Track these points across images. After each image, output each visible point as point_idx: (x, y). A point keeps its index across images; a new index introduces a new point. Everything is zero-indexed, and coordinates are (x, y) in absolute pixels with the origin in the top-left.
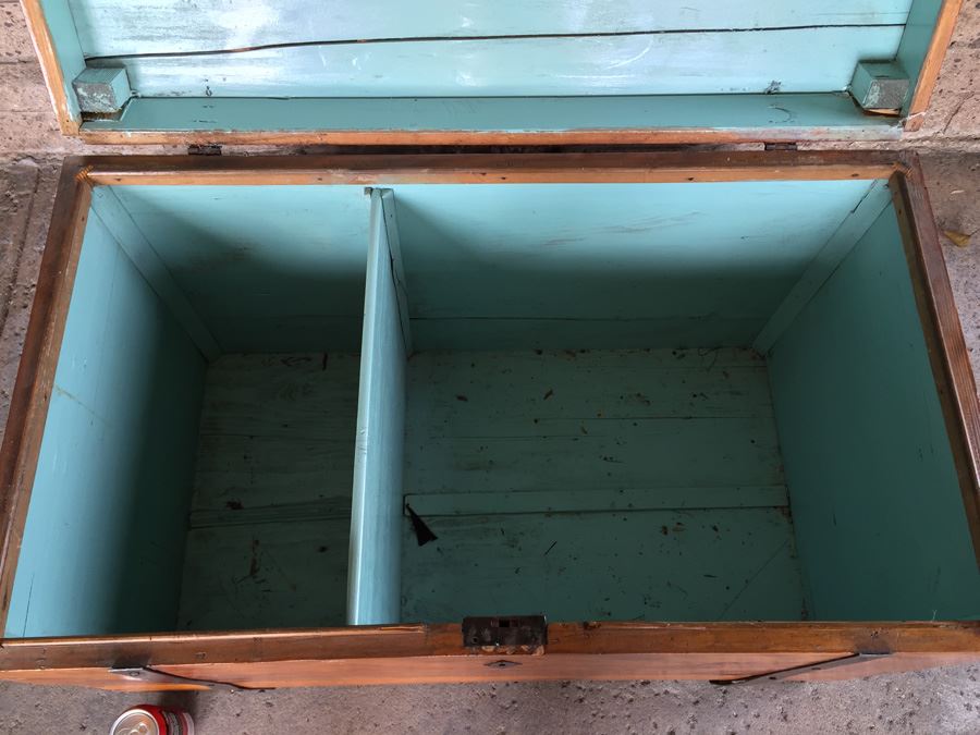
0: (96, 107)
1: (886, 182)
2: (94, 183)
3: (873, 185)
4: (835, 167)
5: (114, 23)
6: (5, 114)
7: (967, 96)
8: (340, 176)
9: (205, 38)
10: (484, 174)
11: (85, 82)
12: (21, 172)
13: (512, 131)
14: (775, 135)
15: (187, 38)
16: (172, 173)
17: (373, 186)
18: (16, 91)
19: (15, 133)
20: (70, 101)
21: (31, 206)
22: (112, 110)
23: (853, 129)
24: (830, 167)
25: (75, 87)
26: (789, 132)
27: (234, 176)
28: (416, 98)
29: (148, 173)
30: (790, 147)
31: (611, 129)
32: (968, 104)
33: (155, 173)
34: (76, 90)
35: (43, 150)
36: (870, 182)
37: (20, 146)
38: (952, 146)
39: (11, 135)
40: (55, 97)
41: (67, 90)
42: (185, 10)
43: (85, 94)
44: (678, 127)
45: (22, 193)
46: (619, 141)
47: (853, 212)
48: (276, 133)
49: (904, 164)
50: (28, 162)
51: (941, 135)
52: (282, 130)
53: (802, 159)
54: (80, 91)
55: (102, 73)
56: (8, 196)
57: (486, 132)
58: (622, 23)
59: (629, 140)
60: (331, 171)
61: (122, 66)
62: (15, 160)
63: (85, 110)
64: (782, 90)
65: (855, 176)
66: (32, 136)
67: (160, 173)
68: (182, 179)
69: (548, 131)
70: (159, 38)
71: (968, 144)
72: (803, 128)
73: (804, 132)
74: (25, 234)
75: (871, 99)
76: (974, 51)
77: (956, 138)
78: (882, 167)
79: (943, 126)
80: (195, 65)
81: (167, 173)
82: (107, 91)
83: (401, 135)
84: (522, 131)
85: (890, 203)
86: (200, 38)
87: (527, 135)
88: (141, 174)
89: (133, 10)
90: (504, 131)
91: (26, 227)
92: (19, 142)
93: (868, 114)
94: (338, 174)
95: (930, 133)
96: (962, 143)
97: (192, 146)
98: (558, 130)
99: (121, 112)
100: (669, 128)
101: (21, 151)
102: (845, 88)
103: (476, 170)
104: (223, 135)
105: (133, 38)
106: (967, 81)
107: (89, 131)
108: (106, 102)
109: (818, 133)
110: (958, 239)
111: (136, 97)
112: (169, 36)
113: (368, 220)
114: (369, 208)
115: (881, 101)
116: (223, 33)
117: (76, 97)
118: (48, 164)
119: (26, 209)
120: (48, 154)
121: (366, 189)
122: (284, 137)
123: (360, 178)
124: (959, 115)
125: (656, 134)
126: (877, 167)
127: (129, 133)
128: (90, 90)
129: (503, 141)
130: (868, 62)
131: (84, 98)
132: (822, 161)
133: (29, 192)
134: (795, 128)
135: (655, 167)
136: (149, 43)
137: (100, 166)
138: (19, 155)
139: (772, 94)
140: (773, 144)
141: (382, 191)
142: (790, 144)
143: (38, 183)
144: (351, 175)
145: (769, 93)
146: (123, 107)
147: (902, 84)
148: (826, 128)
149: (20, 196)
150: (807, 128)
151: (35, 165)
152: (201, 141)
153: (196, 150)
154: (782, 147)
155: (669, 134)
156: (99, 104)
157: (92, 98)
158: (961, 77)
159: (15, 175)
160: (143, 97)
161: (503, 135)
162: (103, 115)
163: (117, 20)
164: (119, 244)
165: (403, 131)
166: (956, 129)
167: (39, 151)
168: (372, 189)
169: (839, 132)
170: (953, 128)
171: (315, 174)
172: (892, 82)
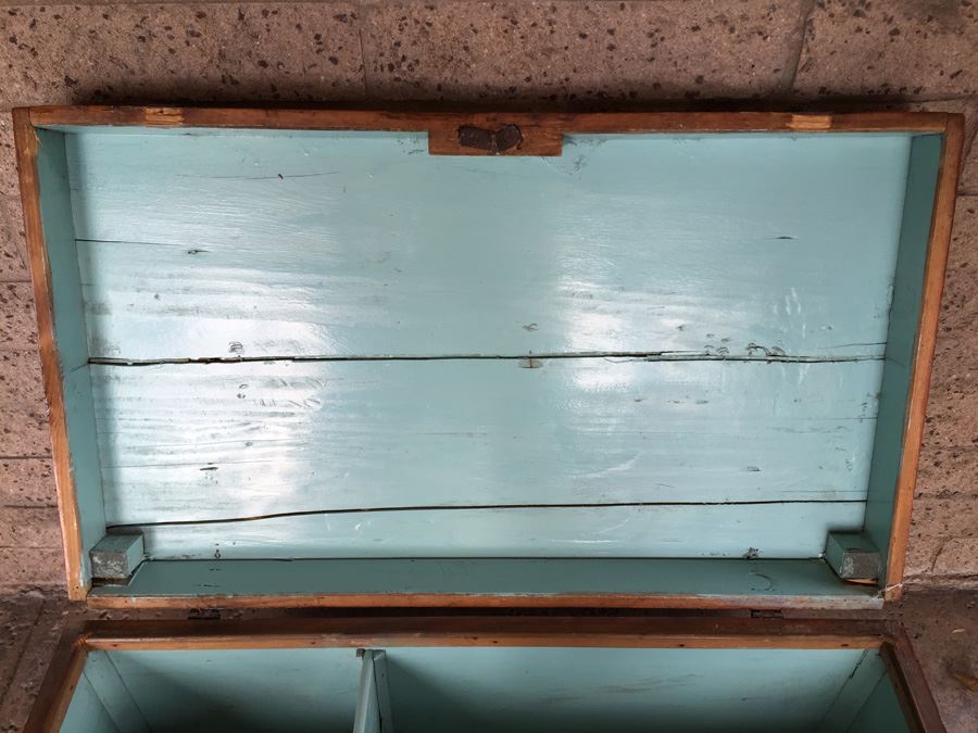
0: (108, 573)
1: (878, 652)
2: (91, 648)
3: (864, 654)
4: (823, 637)
5: (140, 497)
6: (23, 550)
7: (945, 540)
8: (334, 640)
9: (221, 509)
10: (475, 638)
11: (102, 551)
12: (26, 604)
13: (503, 595)
14: (759, 603)
15: (206, 509)
16: (168, 639)
17: (366, 648)
18: (38, 532)
19: (29, 567)
20: (84, 569)
21: (28, 640)
22: (122, 576)
23: (834, 598)
24: (818, 637)
25: (91, 556)
26: (772, 601)
27: (229, 641)
28: (412, 558)
29: (144, 640)
30: (776, 614)
31: (598, 593)
32: (948, 545)
33: (152, 640)
34: (92, 560)
35: (52, 582)
36: (860, 651)
37: (31, 578)
38: (943, 583)
39: (25, 568)
40: (70, 566)
41: (83, 559)
42: (207, 485)
43: (99, 562)
44: (665, 593)
45: (22, 625)
46: (608, 605)
47: (851, 676)
48: (276, 597)
49: (891, 636)
50: (36, 594)
51: (929, 573)
52: (282, 594)
53: (789, 627)
54: (96, 559)
55: (120, 540)
56: (8, 628)
57: (479, 595)
58: (604, 496)
59: (618, 604)
60: (325, 636)
61: (140, 533)
62: (23, 591)
63: (96, 576)
64: (760, 555)
65: (845, 646)
66: (45, 569)
67: (157, 639)
68: (177, 644)
69: (537, 595)
70: (179, 509)
71: (958, 582)
72: (785, 597)
73: (787, 600)
74: (16, 668)
75: (847, 569)
76: (942, 501)
77: (945, 576)
78: (870, 638)
79: (930, 565)
80: (209, 531)
81: (163, 639)
82: (121, 559)
83: (396, 598)
84: (512, 594)
85: (884, 674)
86: (218, 508)
87: (518, 598)
88: (138, 640)
89: (159, 485)
90: (496, 594)
91: (19, 661)
92: (31, 575)
93: (846, 583)
94: (333, 638)
95: (919, 572)
96: (952, 581)
97: (194, 610)
98: (548, 595)
99: (131, 577)
100: (656, 593)
101: (30, 583)
102: (820, 555)
103: (467, 635)
104: (224, 599)
105: (156, 509)
106: (943, 527)
107: (96, 597)
108: (117, 568)
109: (802, 602)
110: (970, 683)
111: (148, 560)
112: (189, 507)
113: (358, 680)
114: (360, 669)
115: (857, 571)
116: (239, 504)
117: (90, 564)
118: (55, 595)
119: (22, 642)
120: (57, 586)
121: (358, 651)
122: (284, 601)
123: (353, 642)
124: (942, 556)
125: (643, 600)
126: (864, 638)
127: (134, 599)
128: (105, 559)
129: (495, 603)
130: (836, 533)
131: (98, 565)
132: (809, 631)
133: (29, 624)
134: (777, 596)
135: (644, 634)
136: (169, 513)
137: (99, 632)
138: (28, 586)
139: (751, 559)
140: (758, 611)
141: (374, 653)
142: (775, 611)
143: (40, 614)
144: (345, 639)
145: (748, 558)
146: (133, 572)
147: (873, 557)
148: (807, 597)
149: (20, 629)
150: (789, 597)
151: (41, 596)
152: (202, 605)
153: (195, 615)
154: (767, 615)
155: (656, 600)
156: (113, 570)
157: (106, 565)
158: (936, 523)
159: (19, 606)
160: (154, 560)
161: (494, 599)
162: (112, 581)
163: (143, 494)
164: (103, 706)
165: (398, 595)
166: (942, 567)
167: (49, 583)
168: (364, 651)
169: (821, 601)
170: (940, 567)
171: (309, 638)
172: (864, 555)
